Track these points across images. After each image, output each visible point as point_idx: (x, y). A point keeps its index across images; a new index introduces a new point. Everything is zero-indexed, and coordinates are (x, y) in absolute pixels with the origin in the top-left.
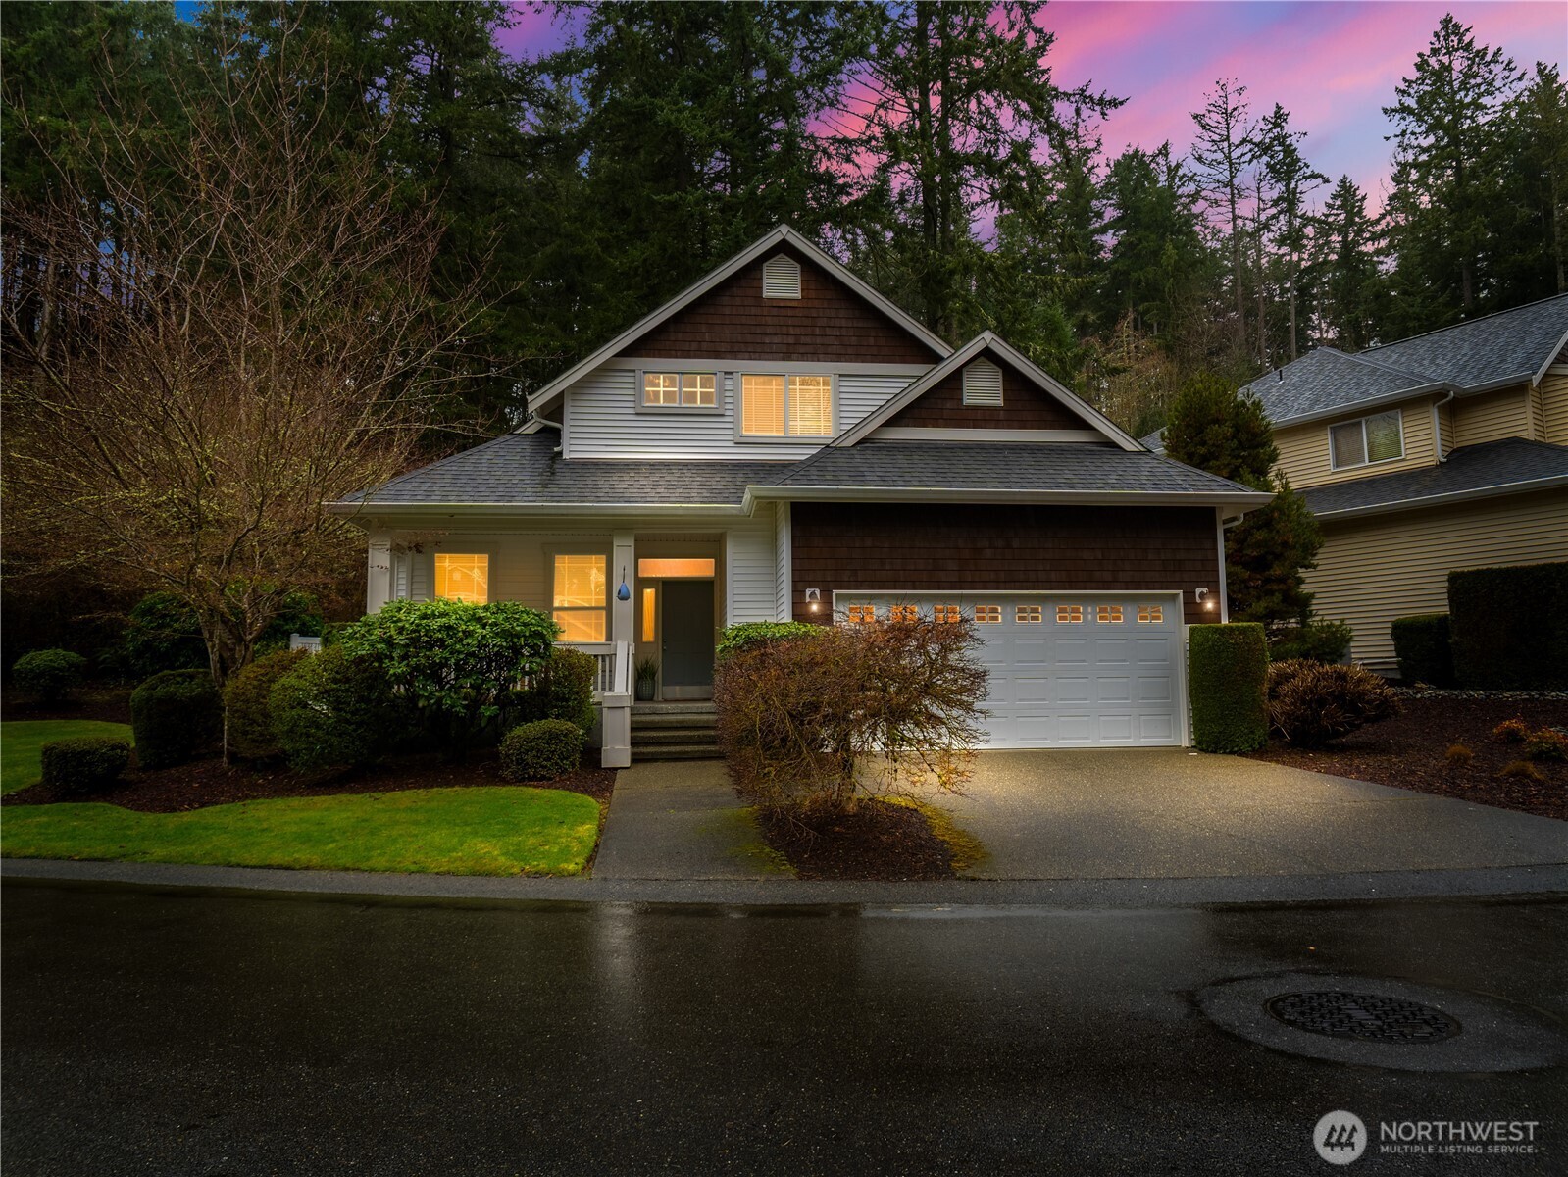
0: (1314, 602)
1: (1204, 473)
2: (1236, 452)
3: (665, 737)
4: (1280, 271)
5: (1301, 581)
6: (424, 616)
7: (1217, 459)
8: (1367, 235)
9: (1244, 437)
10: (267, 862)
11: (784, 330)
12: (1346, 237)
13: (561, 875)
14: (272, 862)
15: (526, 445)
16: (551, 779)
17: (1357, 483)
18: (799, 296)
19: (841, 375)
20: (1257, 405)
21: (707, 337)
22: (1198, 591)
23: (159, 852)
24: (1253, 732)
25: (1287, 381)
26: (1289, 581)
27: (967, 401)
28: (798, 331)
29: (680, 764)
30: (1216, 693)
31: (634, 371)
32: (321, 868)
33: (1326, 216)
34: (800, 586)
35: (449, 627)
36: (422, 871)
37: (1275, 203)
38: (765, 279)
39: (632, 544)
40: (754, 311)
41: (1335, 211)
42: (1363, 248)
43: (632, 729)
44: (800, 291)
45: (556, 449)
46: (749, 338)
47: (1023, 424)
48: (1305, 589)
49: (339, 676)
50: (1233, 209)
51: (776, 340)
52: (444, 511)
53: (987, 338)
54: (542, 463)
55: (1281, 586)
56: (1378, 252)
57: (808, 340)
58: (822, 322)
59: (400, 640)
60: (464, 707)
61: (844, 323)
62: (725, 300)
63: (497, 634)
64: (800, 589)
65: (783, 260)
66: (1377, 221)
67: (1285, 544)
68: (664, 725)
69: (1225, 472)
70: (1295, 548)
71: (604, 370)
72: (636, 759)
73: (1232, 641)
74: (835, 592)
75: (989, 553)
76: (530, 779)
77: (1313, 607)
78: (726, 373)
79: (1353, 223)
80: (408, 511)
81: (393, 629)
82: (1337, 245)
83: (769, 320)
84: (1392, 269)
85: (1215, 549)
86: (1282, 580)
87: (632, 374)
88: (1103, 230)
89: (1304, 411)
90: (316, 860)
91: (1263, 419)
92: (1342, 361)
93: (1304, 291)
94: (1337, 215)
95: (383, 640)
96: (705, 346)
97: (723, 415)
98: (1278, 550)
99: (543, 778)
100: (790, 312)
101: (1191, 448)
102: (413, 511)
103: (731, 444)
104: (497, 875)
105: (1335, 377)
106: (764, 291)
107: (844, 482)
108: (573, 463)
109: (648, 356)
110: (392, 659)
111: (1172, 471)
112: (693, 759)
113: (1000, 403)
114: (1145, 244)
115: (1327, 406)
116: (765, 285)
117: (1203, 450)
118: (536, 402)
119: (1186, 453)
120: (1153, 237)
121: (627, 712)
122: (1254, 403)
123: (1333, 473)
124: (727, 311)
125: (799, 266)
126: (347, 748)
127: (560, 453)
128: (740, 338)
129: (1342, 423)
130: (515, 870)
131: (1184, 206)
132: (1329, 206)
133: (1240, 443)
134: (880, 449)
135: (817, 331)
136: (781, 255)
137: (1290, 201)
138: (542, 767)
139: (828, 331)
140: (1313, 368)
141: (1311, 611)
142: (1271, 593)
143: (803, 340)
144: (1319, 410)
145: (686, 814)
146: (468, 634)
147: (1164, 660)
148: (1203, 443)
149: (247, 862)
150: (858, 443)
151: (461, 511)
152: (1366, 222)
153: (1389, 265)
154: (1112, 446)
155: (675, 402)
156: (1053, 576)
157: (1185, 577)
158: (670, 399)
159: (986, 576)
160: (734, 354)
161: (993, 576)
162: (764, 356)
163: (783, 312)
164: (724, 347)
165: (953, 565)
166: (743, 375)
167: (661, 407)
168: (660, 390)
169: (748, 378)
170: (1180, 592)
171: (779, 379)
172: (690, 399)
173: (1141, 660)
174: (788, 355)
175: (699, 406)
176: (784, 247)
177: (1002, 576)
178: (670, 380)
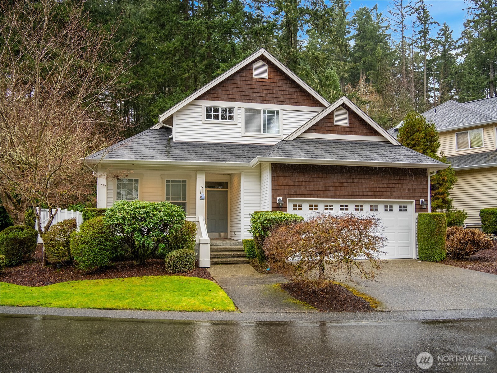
0: (453, 203)
1: (423, 155)
2: (425, 144)
3: (220, 255)
4: (417, 58)
5: (448, 194)
6: (136, 208)
7: (418, 146)
8: (453, 47)
9: (428, 137)
10: (106, 307)
11: (261, 91)
12: (445, 47)
13: (228, 311)
14: (108, 307)
15: (156, 134)
16: (186, 272)
17: (466, 156)
18: (267, 77)
19: (283, 110)
20: (433, 125)
21: (231, 93)
22: (421, 200)
23: (56, 303)
24: (441, 254)
25: (438, 113)
26: (445, 194)
27: (335, 124)
28: (267, 92)
29: (228, 266)
30: (428, 239)
31: (202, 105)
32: (129, 309)
33: (437, 38)
34: (275, 196)
35: (146, 213)
36: (173, 310)
37: (420, 32)
38: (254, 70)
39: (204, 177)
40: (249, 82)
41: (440, 36)
42: (451, 52)
43: (211, 251)
44: (267, 76)
45: (170, 137)
46: (247, 94)
47: (356, 133)
48: (450, 197)
49: (100, 231)
50: (403, 33)
51: (258, 95)
52: (131, 163)
53: (344, 100)
54: (165, 143)
55: (442, 196)
56: (457, 55)
57: (271, 95)
58: (277, 88)
59: (129, 217)
60: (153, 244)
61: (285, 89)
62: (238, 78)
63: (166, 215)
64: (275, 197)
65: (261, 62)
66: (457, 41)
67: (443, 180)
68: (219, 250)
69: (421, 151)
70: (447, 182)
71: (190, 104)
72: (213, 264)
73: (435, 220)
74: (288, 199)
75: (345, 184)
76: (178, 272)
77: (453, 205)
78: (238, 107)
79: (448, 41)
80: (116, 162)
81: (125, 213)
82: (441, 50)
83: (256, 87)
84: (462, 62)
85: (427, 184)
86: (442, 194)
87: (201, 107)
88: (350, 39)
89: (446, 126)
90: (126, 306)
91: (435, 131)
92: (459, 107)
93: (429, 69)
94: (442, 38)
95: (121, 218)
96: (230, 96)
97: (237, 125)
98: (441, 182)
99: (184, 272)
100: (264, 84)
101: (408, 141)
102: (118, 162)
103: (240, 137)
104: (204, 311)
105: (457, 113)
106: (254, 75)
107: (293, 156)
108: (177, 143)
109: (207, 100)
110: (125, 225)
111: (412, 154)
112: (233, 264)
113: (348, 125)
114: (368, 46)
115: (455, 125)
116: (254, 72)
117: (413, 142)
118: (163, 117)
119: (406, 143)
120: (372, 43)
121: (209, 245)
122: (432, 124)
123: (457, 151)
124: (239, 82)
125: (267, 65)
126: (103, 260)
127: (172, 138)
128: (244, 93)
129: (461, 132)
130: (211, 310)
131: (383, 31)
132: (439, 34)
133: (427, 140)
134: (303, 142)
135: (274, 92)
136: (260, 60)
137: (425, 32)
138: (183, 268)
139: (279, 92)
140: (448, 109)
141: (451, 206)
142: (438, 199)
143: (269, 95)
144: (452, 127)
145: (253, 287)
146: (154, 215)
147: (408, 226)
148: (413, 140)
149: (97, 307)
150: (295, 139)
151: (138, 163)
152: (453, 41)
153: (461, 60)
154: (389, 143)
155: (218, 119)
156: (369, 193)
157: (416, 194)
158: (216, 117)
159: (344, 193)
160: (241, 100)
161: (347, 193)
162: (253, 101)
163: (261, 83)
164: (237, 97)
165: (332, 189)
166: (245, 109)
167: (212, 121)
168: (212, 114)
169: (247, 110)
170: (414, 200)
171: (259, 111)
172: (224, 118)
173: (399, 226)
174: (263, 101)
175: (227, 121)
176: (262, 58)
177: (350, 193)
178: (216, 110)
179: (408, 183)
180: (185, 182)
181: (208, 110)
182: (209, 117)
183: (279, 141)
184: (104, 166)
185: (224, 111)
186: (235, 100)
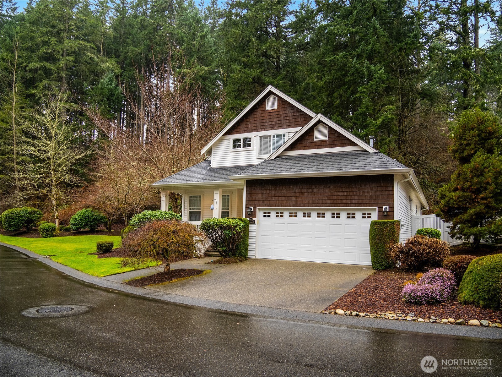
11: (272, 120)
18: (276, 108)
19: (289, 133)
21: (249, 125)
22: (384, 207)
27: (315, 140)
28: (276, 119)
31: (229, 139)
38: (266, 104)
40: (263, 115)
46: (261, 124)
47: (335, 146)
51: (269, 123)
58: (283, 115)
61: (290, 114)
62: (255, 113)
65: (272, 97)
71: (221, 140)
74: (257, 208)
78: (255, 136)
83: (268, 117)
85: (393, 190)
96: (249, 129)
97: (254, 150)
100: (274, 114)
106: (267, 108)
109: (233, 134)
113: (327, 138)
116: (267, 106)
118: (203, 152)
124: (255, 116)
125: (277, 99)
128: (259, 124)
134: (282, 159)
135: (282, 119)
136: (272, 95)
139: (285, 118)
143: (278, 122)
150: (276, 158)
154: (365, 151)
155: (240, 147)
156: (328, 202)
157: (380, 201)
158: (239, 146)
159: (304, 202)
160: (257, 130)
161: (307, 202)
162: (266, 129)
163: (272, 114)
164: (254, 128)
165: (294, 198)
166: (259, 137)
167: (237, 149)
168: (236, 144)
169: (261, 137)
170: (377, 207)
171: (270, 136)
172: (244, 146)
173: (362, 233)
174: (272, 128)
175: (247, 148)
176: (270, 93)
177: (310, 202)
178: (239, 140)
179: (369, 190)
180: (228, 196)
181: (234, 141)
182: (234, 147)
183: (263, 160)
184: (165, 188)
185: (244, 140)
186: (251, 131)
